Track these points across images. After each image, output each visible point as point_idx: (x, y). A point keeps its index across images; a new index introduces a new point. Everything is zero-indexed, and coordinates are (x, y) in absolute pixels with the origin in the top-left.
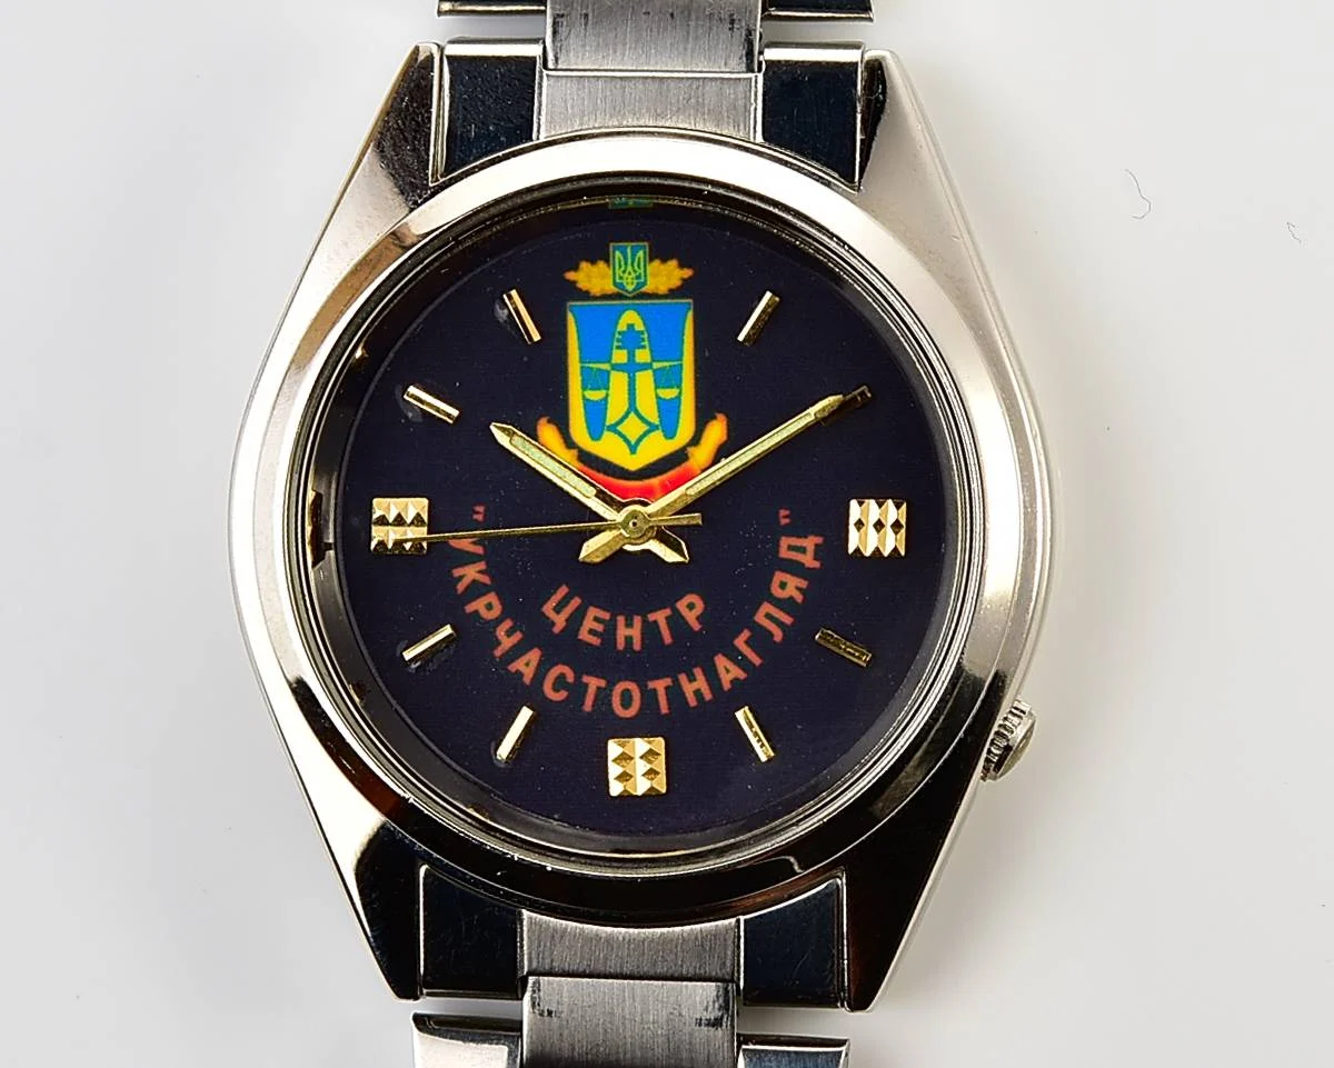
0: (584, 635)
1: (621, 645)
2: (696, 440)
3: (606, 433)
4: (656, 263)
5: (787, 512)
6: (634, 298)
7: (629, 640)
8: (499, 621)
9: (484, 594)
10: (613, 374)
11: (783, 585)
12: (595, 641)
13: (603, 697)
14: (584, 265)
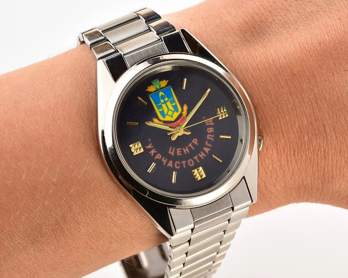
0: (178, 154)
1: (186, 153)
2: (182, 111)
3: (166, 116)
4: (161, 82)
5: (204, 117)
6: (160, 89)
7: (187, 152)
8: (162, 158)
9: (157, 154)
10: (162, 105)
11: (209, 130)
12: (181, 154)
13: (187, 164)
14: (149, 87)
